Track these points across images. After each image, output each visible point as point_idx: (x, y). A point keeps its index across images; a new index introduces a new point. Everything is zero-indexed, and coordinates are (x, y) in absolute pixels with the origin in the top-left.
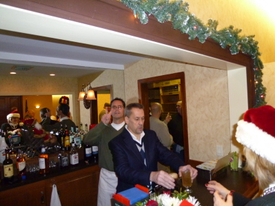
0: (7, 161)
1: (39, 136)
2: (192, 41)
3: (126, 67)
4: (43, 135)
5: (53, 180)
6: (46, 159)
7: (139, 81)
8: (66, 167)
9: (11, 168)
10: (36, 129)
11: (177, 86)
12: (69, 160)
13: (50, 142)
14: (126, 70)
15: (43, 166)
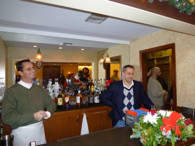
0: (60, 96)
1: (77, 83)
2: (182, 13)
3: (131, 43)
4: (79, 83)
5: (84, 110)
6: (80, 98)
7: (140, 52)
8: (92, 104)
9: (62, 100)
10: (75, 79)
11: (168, 57)
12: (94, 100)
13: (82, 88)
14: (132, 44)
15: (78, 101)
